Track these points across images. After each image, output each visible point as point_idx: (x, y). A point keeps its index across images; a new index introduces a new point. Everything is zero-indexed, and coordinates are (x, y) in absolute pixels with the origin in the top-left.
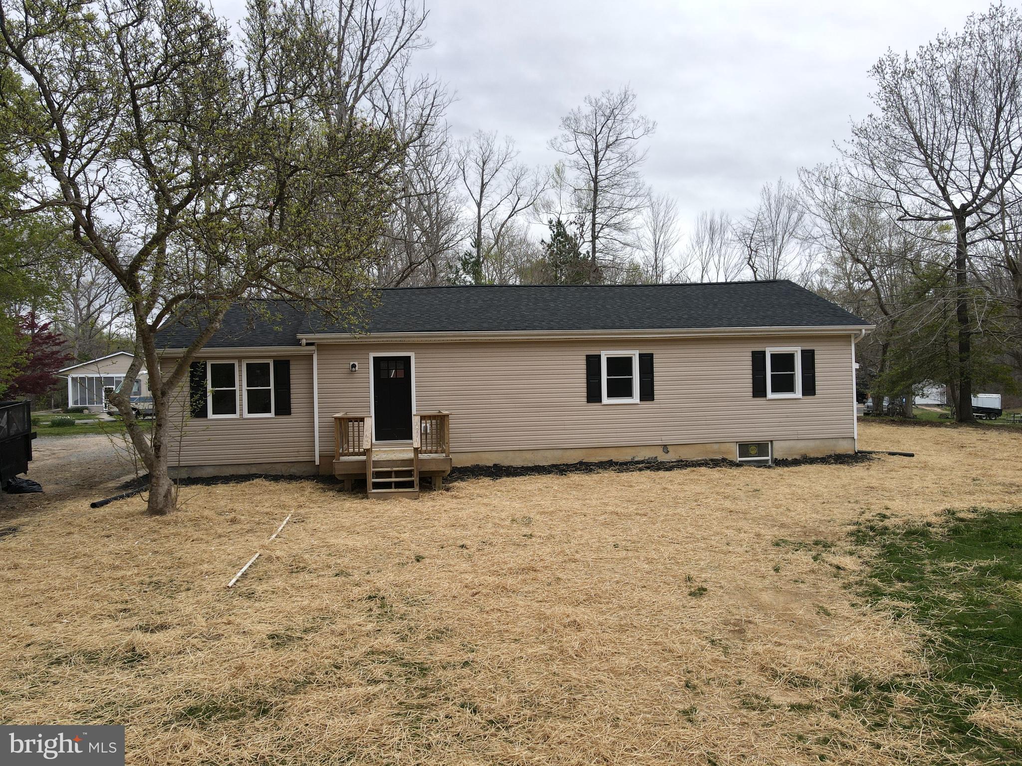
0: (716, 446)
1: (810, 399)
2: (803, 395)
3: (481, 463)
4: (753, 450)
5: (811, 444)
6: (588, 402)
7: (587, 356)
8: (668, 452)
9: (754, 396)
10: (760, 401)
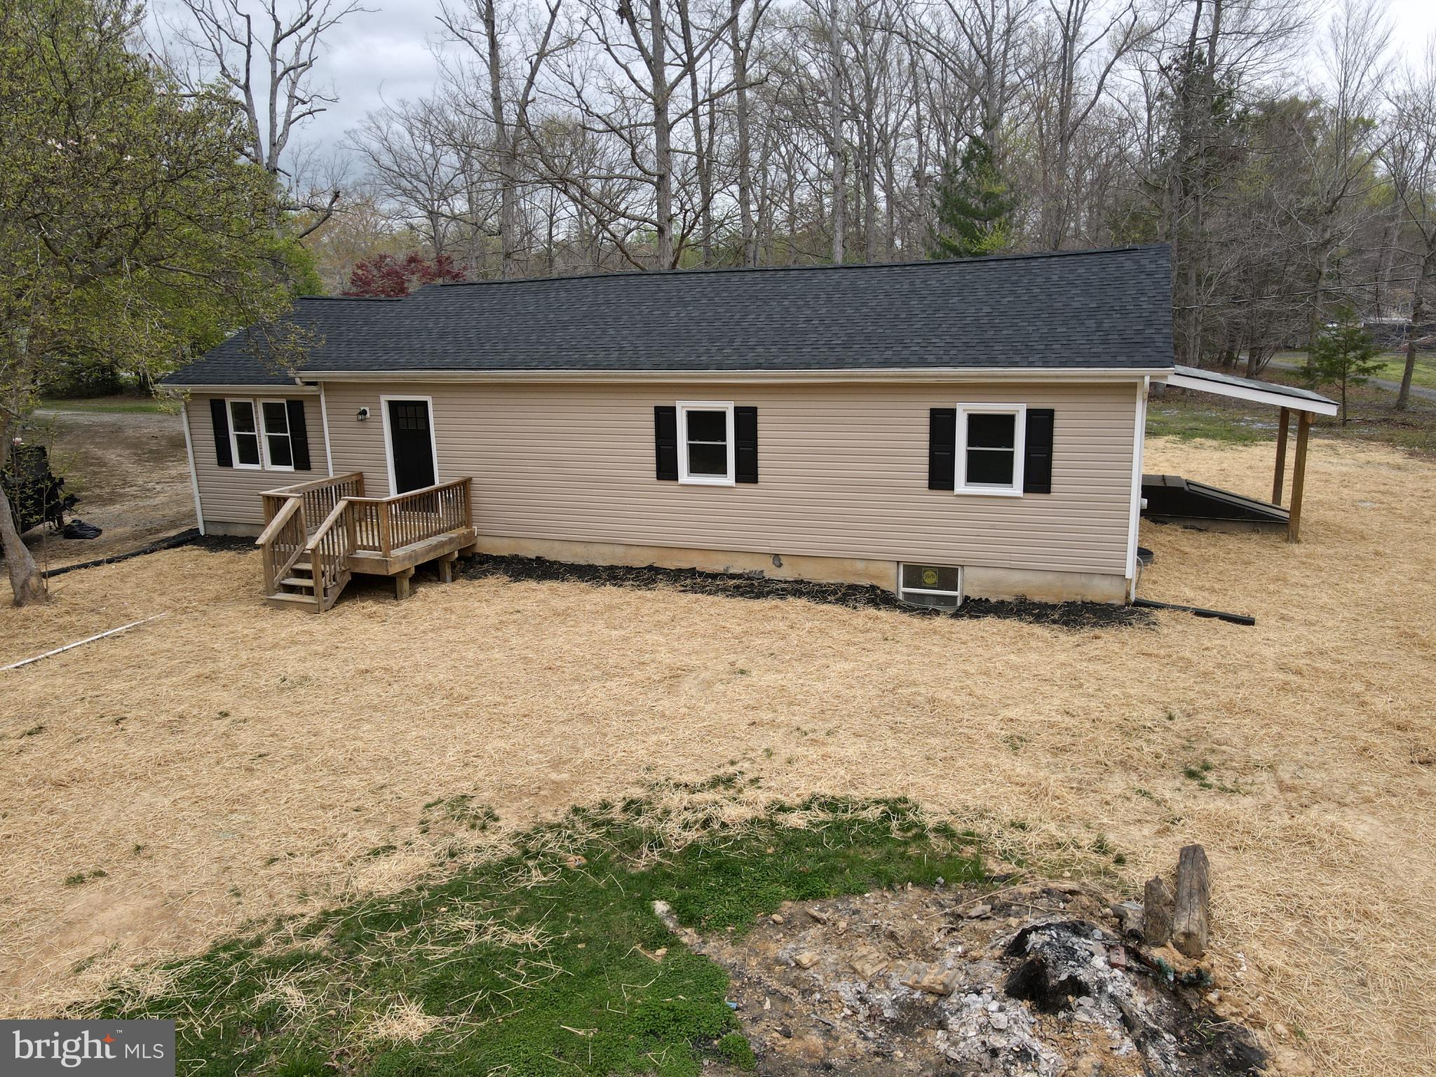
0: (860, 565)
1: (1038, 499)
2: (1025, 491)
3: (522, 554)
4: (930, 578)
5: (1035, 579)
6: (659, 478)
7: (656, 408)
8: (780, 565)
9: (931, 487)
10: (940, 496)
